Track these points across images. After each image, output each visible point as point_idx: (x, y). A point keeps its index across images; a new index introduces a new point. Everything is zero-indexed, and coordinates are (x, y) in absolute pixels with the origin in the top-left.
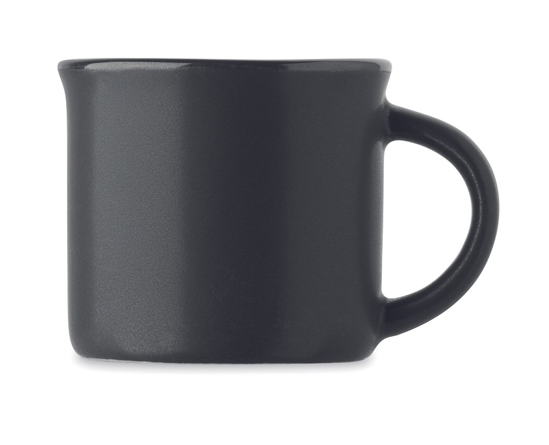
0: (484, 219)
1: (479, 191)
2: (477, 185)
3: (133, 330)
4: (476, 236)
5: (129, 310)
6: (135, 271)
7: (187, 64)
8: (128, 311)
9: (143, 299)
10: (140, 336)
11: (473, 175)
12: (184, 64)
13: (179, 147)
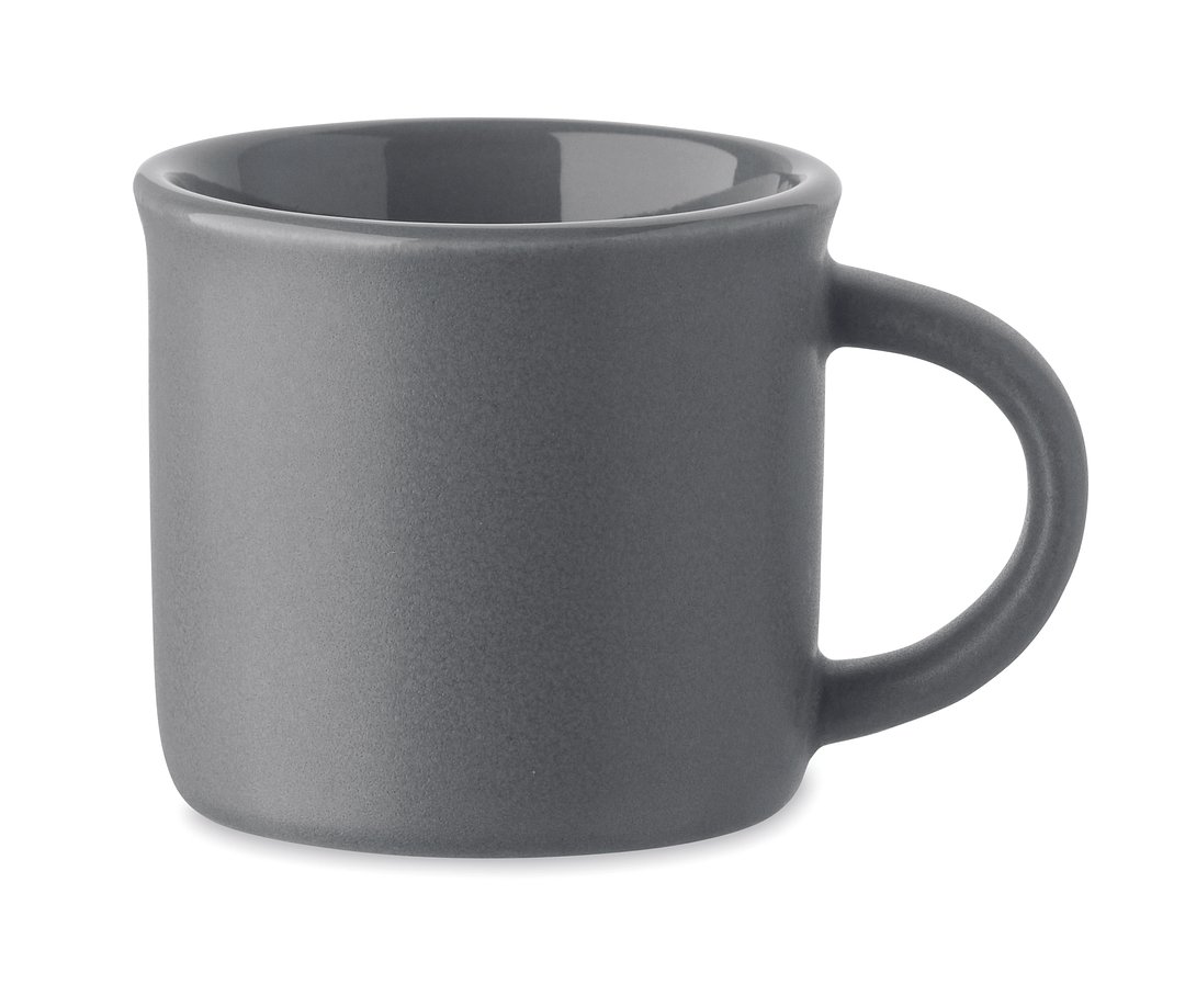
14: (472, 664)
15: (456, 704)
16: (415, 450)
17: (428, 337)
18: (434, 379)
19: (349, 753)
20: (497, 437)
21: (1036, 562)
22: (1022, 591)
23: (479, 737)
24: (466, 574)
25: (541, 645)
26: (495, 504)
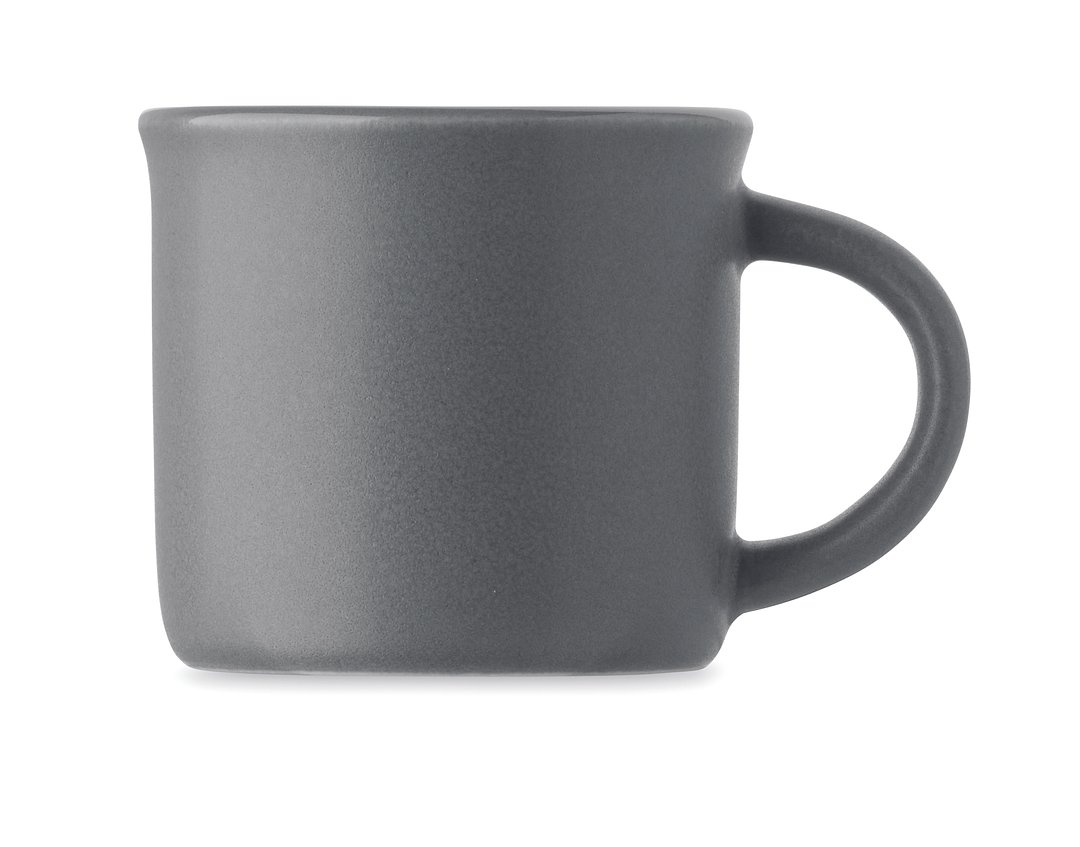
14: (440, 494)
15: (426, 530)
16: (390, 305)
17: (402, 204)
18: (408, 242)
19: (333, 579)
20: (462, 292)
21: (927, 442)
22: (914, 468)
23: (447, 559)
24: (435, 414)
25: (501, 478)
26: (461, 351)
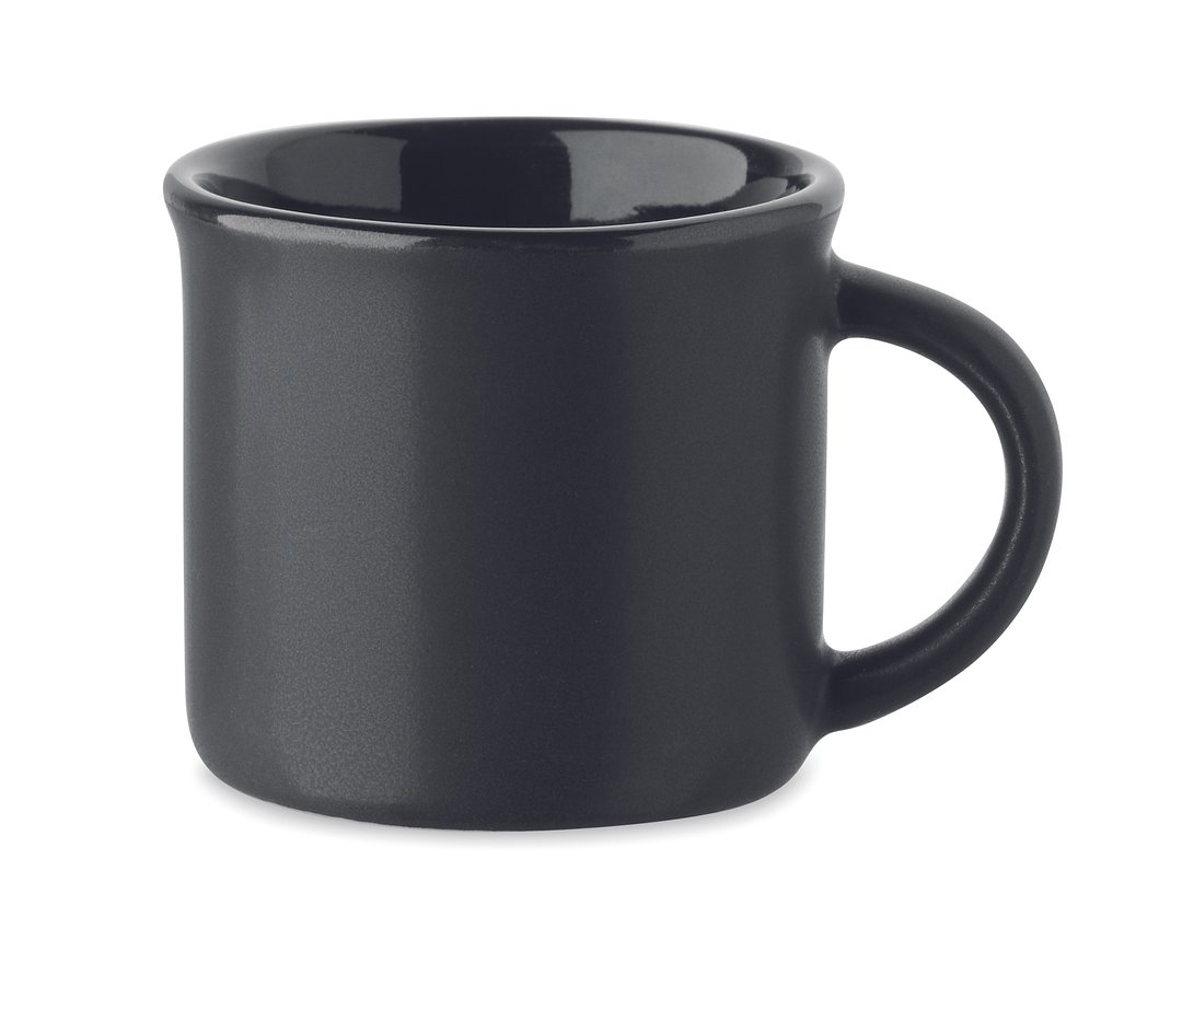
0: (1032, 504)
1: (1020, 448)
2: (1017, 437)
3: (317, 759)
4: (1014, 539)
5: (309, 717)
6: (321, 643)
7: (426, 239)
8: (306, 719)
9: (338, 700)
10: (331, 771)
11: (1009, 417)
12: (420, 239)
13: (409, 402)
